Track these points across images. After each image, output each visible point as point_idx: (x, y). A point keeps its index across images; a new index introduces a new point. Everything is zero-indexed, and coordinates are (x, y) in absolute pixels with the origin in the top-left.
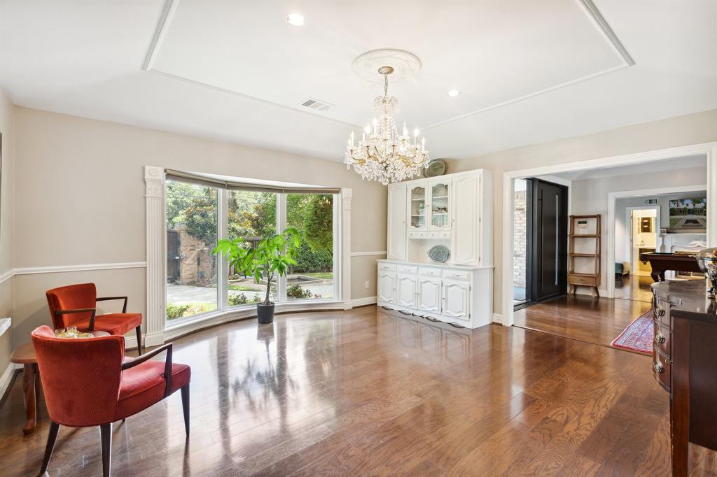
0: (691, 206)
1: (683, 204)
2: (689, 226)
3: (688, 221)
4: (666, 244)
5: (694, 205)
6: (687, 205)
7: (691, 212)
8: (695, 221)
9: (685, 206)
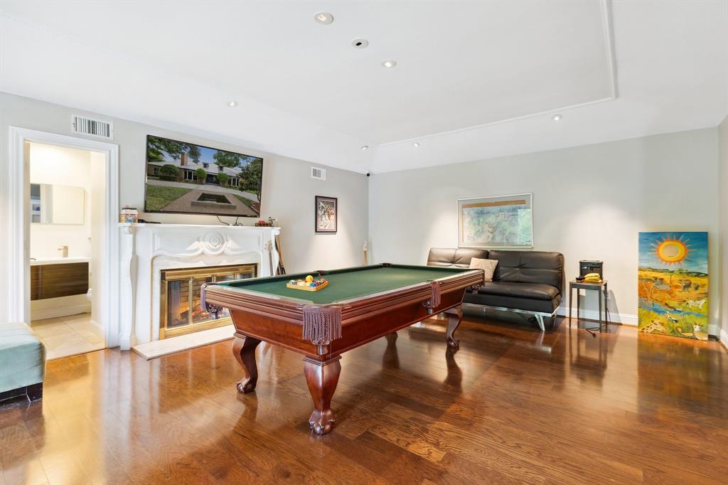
0: (213, 169)
1: (196, 161)
2: (206, 206)
3: (204, 197)
4: (140, 251)
5: (221, 168)
6: (206, 165)
7: (211, 179)
8: (221, 199)
9: (199, 166)
